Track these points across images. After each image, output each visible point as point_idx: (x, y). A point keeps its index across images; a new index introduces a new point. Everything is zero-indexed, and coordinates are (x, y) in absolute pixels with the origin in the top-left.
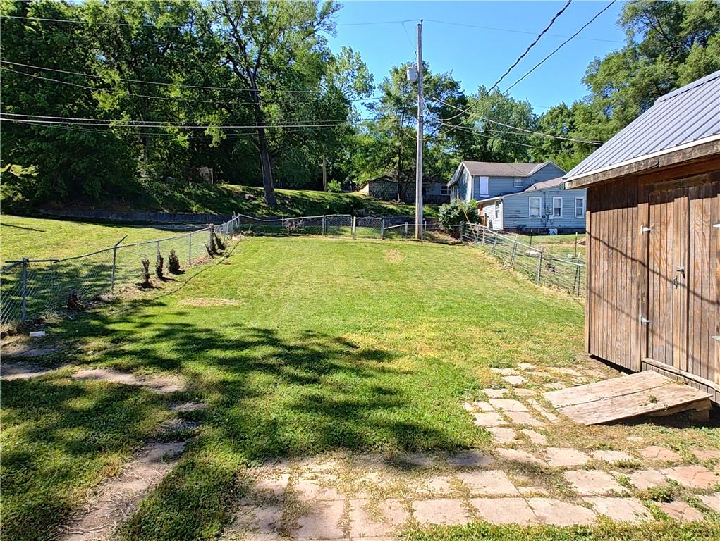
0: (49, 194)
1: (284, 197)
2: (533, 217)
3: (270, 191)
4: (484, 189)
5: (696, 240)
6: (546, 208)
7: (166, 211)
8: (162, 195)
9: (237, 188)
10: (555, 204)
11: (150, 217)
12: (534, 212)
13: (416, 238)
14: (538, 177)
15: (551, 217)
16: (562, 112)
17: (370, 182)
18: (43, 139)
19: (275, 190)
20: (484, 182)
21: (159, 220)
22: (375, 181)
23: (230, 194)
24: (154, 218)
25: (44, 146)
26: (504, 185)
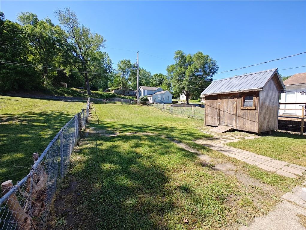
0: (11, 88)
1: (92, 93)
2: (159, 100)
3: (89, 91)
4: (146, 93)
5: (230, 105)
6: (162, 98)
7: (56, 96)
8: (53, 91)
9: (78, 90)
10: (163, 97)
11: (51, 97)
12: (159, 99)
13: (137, 104)
14: (158, 90)
15: (162, 100)
16: (157, 75)
17: (115, 90)
18: (10, 69)
19: (91, 91)
20: (146, 91)
21: (54, 98)
22: (116, 89)
23: (76, 91)
24: (52, 97)
25: (10, 71)
26: (151, 92)
